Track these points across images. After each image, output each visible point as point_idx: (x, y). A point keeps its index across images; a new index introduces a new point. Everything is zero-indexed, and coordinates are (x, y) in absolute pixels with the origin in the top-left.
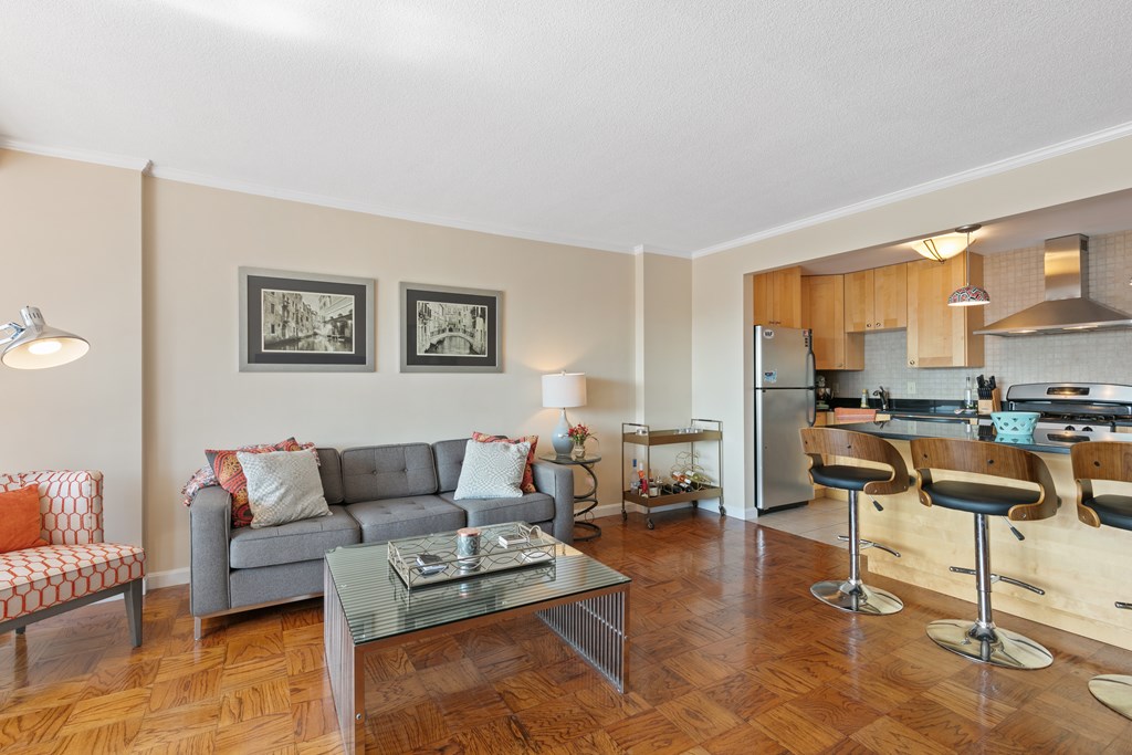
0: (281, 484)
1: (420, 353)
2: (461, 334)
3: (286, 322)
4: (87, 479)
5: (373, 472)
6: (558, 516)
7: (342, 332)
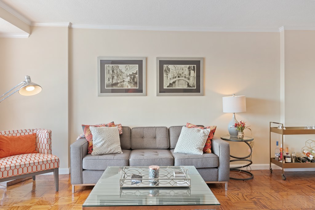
0: (103, 139)
1: (165, 87)
2: (183, 78)
3: (113, 77)
4: (47, 132)
5: (143, 137)
6: (221, 166)
7: (134, 80)
